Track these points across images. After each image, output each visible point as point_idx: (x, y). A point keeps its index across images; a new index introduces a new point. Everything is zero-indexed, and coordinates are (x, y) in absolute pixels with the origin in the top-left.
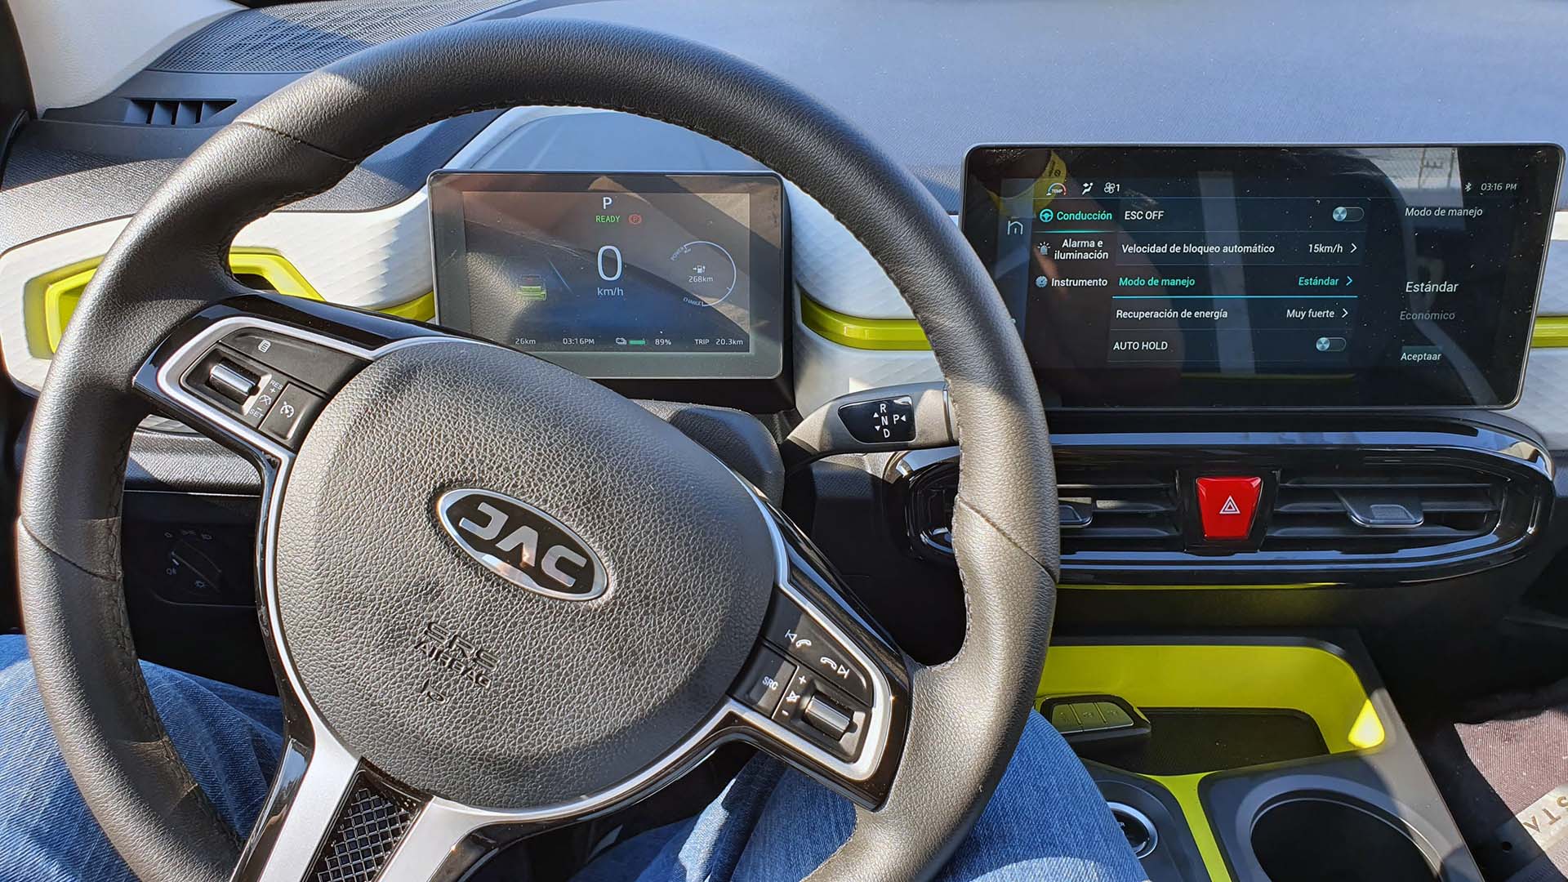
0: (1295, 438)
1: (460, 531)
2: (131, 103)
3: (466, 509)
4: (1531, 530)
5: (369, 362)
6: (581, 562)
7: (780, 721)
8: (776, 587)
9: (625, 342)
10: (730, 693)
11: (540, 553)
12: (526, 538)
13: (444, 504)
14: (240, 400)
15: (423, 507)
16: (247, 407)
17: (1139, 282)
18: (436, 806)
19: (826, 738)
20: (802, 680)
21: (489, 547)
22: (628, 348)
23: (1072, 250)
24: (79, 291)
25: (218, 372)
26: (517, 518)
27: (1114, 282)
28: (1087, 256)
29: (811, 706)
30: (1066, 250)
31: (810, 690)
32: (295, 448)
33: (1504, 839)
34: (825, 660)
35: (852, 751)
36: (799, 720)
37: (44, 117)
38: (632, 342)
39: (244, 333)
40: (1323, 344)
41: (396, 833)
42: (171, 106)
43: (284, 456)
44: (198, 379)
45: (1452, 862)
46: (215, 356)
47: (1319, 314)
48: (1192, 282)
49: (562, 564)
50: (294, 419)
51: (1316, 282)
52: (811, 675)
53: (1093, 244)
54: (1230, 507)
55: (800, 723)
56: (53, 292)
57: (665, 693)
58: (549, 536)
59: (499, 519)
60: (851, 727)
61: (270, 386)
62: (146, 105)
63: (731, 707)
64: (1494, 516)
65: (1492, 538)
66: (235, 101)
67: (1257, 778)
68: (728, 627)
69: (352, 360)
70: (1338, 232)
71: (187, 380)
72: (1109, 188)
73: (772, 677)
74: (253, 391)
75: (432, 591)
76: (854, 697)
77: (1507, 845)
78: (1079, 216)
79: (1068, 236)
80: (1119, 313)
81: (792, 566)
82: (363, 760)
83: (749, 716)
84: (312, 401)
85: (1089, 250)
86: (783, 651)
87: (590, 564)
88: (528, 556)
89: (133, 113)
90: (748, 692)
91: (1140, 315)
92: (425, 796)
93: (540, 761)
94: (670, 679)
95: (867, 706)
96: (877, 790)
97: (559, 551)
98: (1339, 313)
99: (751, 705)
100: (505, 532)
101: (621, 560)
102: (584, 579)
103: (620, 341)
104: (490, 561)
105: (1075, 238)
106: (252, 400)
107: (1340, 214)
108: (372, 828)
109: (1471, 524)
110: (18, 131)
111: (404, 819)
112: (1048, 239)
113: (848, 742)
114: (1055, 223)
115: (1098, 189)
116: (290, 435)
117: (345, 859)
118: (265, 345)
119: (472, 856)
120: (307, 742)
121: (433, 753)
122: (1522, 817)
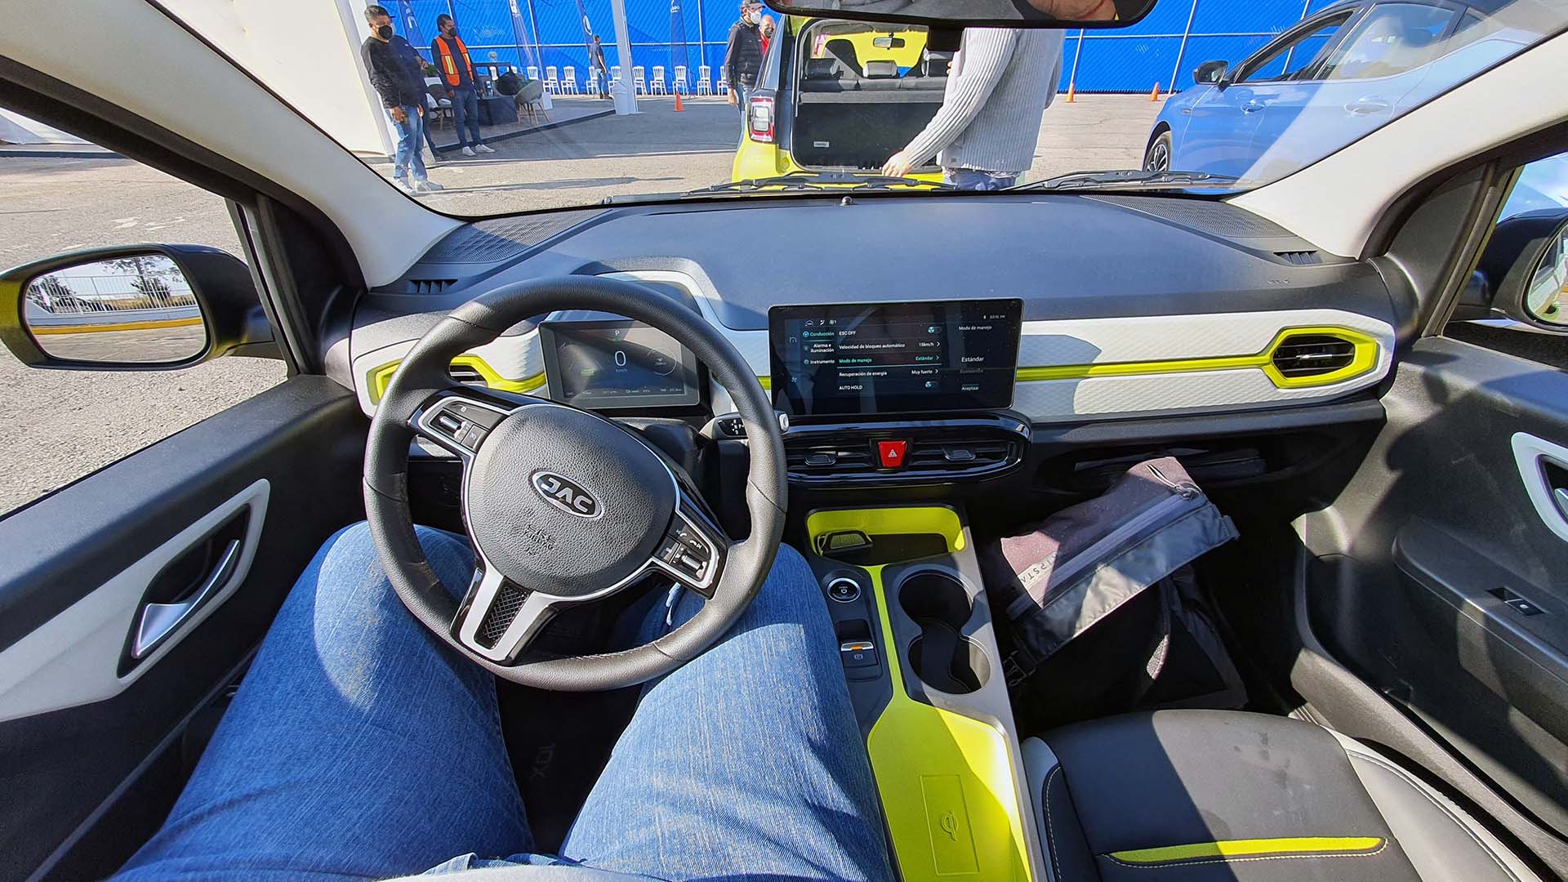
0: (918, 424)
1: (541, 488)
2: (410, 283)
3: (545, 479)
4: (1019, 460)
5: (508, 416)
6: (590, 502)
7: (672, 565)
8: (674, 512)
10: (652, 554)
11: (573, 499)
12: (568, 492)
13: (535, 478)
14: (453, 431)
15: (527, 479)
16: (456, 435)
17: (848, 361)
18: (534, 594)
19: (691, 571)
20: (682, 549)
21: (553, 496)
23: (818, 348)
24: (390, 375)
25: (443, 420)
26: (565, 484)
27: (837, 362)
28: (825, 351)
29: (685, 559)
30: (815, 349)
31: (685, 553)
32: (476, 452)
33: (1013, 585)
34: (691, 542)
35: (701, 577)
36: (679, 564)
37: (371, 292)
39: (455, 404)
40: (928, 384)
41: (520, 604)
42: (428, 282)
43: (472, 456)
44: (436, 423)
45: (978, 597)
46: (442, 413)
47: (925, 372)
48: (870, 360)
49: (582, 503)
50: (476, 440)
51: (923, 359)
52: (686, 547)
53: (826, 346)
54: (893, 454)
55: (681, 566)
56: (380, 376)
57: (624, 554)
58: (578, 491)
59: (557, 484)
60: (701, 567)
61: (466, 426)
62: (417, 282)
63: (653, 559)
64: (1005, 453)
65: (1004, 463)
66: (456, 280)
67: (905, 566)
68: (651, 529)
69: (501, 415)
70: (929, 338)
71: (431, 423)
72: (832, 322)
73: (670, 548)
74: (459, 428)
75: (530, 513)
76: (701, 556)
77: (1014, 588)
78: (820, 334)
79: (816, 343)
80: (840, 374)
81: (682, 500)
82: (505, 576)
83: (659, 563)
84: (484, 432)
85: (826, 348)
86: (676, 538)
87: (593, 501)
88: (569, 500)
89: (411, 287)
90: (660, 553)
91: (849, 375)
92: (530, 591)
93: (574, 579)
94: (627, 548)
95: (708, 560)
96: (710, 592)
97: (580, 498)
98: (934, 371)
99: (661, 559)
100: (560, 490)
101: (606, 502)
102: (591, 509)
104: (554, 502)
105: (819, 343)
106: (458, 432)
107: (931, 330)
108: (510, 602)
109: (997, 457)
110: (360, 298)
111: (523, 599)
112: (807, 344)
113: (699, 573)
114: (809, 338)
115: (827, 322)
116: (474, 447)
117: (499, 614)
118: (464, 409)
119: (549, 614)
120: (483, 568)
121: (535, 575)
122: (1019, 576)
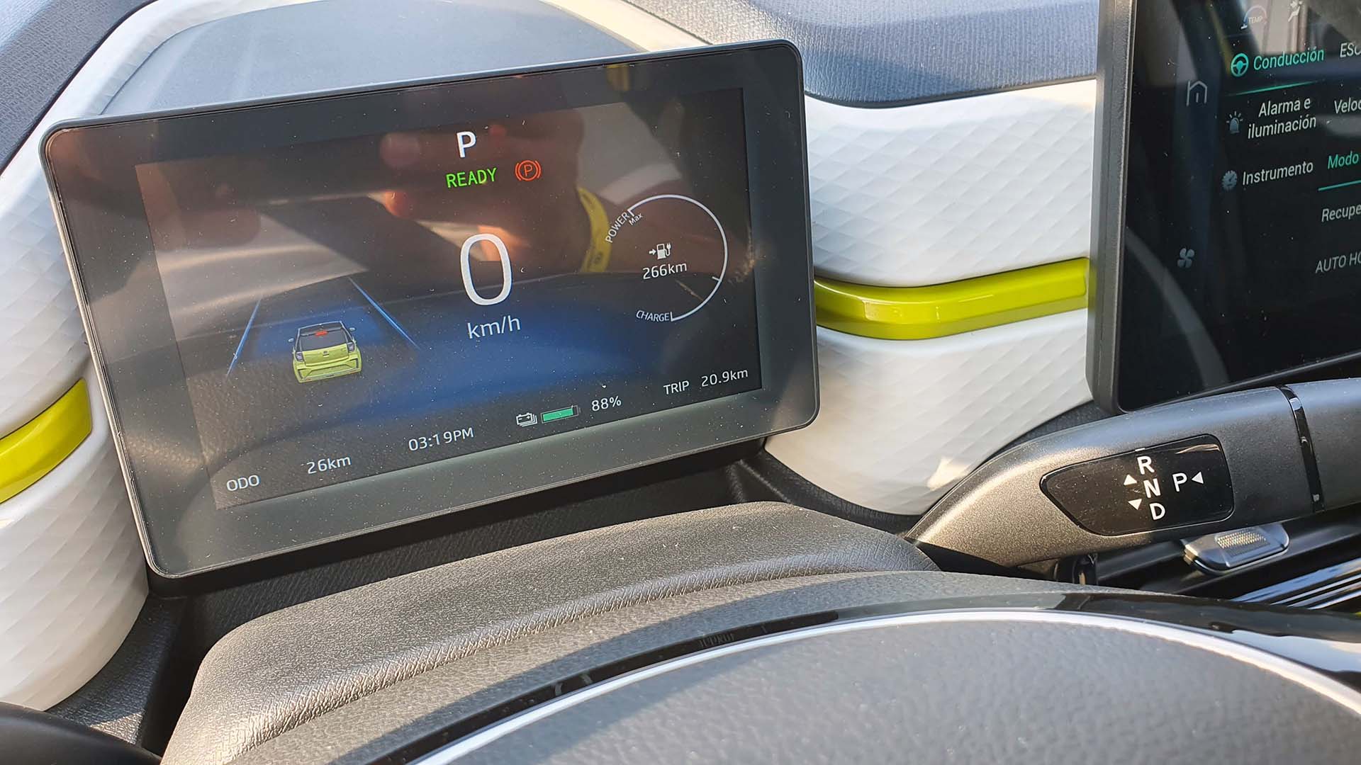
9: (533, 420)
22: (543, 430)
23: (1271, 119)
27: (1321, 165)
28: (1290, 127)
30: (1264, 121)
38: (547, 417)
53: (1298, 105)
79: (1267, 97)
80: (1326, 214)
85: (1293, 116)
91: (1349, 213)
103: (525, 419)
105: (1277, 97)
112: (1241, 105)
